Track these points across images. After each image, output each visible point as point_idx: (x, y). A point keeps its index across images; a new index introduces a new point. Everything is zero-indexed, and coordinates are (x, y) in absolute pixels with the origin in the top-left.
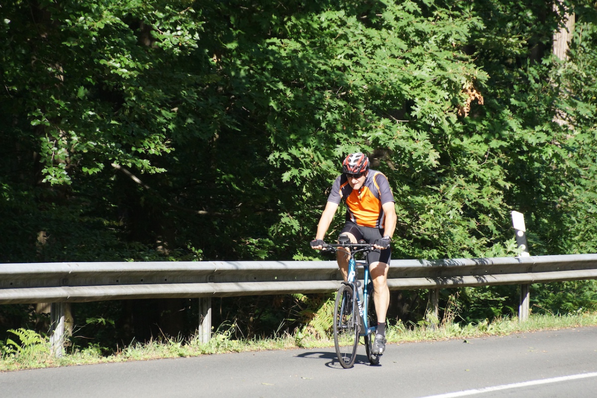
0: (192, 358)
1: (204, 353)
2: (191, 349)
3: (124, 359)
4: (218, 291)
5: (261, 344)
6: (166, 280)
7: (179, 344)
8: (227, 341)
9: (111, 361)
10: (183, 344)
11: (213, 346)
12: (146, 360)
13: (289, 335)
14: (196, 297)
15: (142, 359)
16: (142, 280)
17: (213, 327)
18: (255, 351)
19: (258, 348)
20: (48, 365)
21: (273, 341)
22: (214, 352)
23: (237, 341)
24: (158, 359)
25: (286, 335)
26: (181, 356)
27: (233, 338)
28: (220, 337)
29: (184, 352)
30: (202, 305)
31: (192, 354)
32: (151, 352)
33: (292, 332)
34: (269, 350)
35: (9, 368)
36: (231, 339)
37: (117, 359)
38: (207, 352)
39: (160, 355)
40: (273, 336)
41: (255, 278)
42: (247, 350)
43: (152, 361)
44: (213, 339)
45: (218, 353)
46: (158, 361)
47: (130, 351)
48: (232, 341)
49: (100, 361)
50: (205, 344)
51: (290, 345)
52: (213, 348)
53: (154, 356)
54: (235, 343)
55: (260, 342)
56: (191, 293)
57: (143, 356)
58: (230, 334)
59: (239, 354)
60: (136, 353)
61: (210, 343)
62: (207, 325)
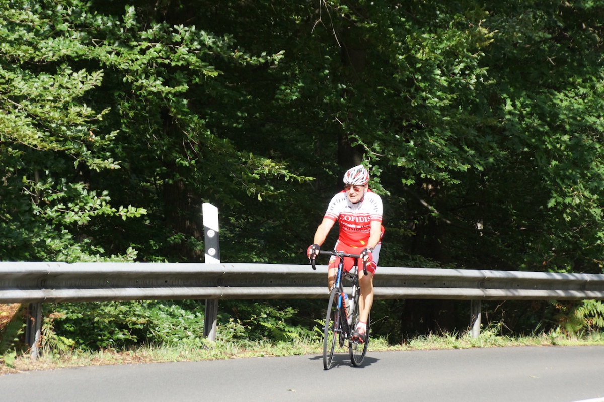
0: (464, 350)
1: (474, 346)
2: (463, 342)
3: (408, 348)
4: (488, 295)
5: (521, 340)
6: (444, 284)
7: (454, 338)
8: (493, 337)
9: (397, 349)
10: (457, 338)
11: (482, 341)
12: (426, 349)
13: (544, 334)
14: (468, 299)
15: (423, 349)
16: (425, 284)
17: (482, 325)
18: (516, 346)
19: (518, 343)
21: (531, 338)
22: (483, 346)
23: (501, 337)
24: (436, 349)
25: (542, 334)
26: (455, 347)
27: (499, 334)
28: (488, 333)
29: (458, 345)
30: (473, 306)
31: (464, 346)
32: (430, 343)
33: (546, 332)
34: (528, 346)
35: (314, 351)
36: (497, 335)
37: (402, 348)
38: (476, 345)
39: (438, 346)
40: (531, 335)
41: (518, 286)
42: (509, 345)
43: (431, 351)
44: (482, 334)
45: (486, 346)
46: (436, 351)
47: (413, 343)
48: (498, 337)
49: (389, 349)
50: (475, 339)
51: (545, 343)
52: (481, 342)
53: (433, 347)
54: (501, 339)
55: (521, 339)
56: (465, 296)
57: (424, 347)
58: (496, 331)
59: (503, 348)
60: (417, 344)
61: (479, 338)
62: (477, 324)
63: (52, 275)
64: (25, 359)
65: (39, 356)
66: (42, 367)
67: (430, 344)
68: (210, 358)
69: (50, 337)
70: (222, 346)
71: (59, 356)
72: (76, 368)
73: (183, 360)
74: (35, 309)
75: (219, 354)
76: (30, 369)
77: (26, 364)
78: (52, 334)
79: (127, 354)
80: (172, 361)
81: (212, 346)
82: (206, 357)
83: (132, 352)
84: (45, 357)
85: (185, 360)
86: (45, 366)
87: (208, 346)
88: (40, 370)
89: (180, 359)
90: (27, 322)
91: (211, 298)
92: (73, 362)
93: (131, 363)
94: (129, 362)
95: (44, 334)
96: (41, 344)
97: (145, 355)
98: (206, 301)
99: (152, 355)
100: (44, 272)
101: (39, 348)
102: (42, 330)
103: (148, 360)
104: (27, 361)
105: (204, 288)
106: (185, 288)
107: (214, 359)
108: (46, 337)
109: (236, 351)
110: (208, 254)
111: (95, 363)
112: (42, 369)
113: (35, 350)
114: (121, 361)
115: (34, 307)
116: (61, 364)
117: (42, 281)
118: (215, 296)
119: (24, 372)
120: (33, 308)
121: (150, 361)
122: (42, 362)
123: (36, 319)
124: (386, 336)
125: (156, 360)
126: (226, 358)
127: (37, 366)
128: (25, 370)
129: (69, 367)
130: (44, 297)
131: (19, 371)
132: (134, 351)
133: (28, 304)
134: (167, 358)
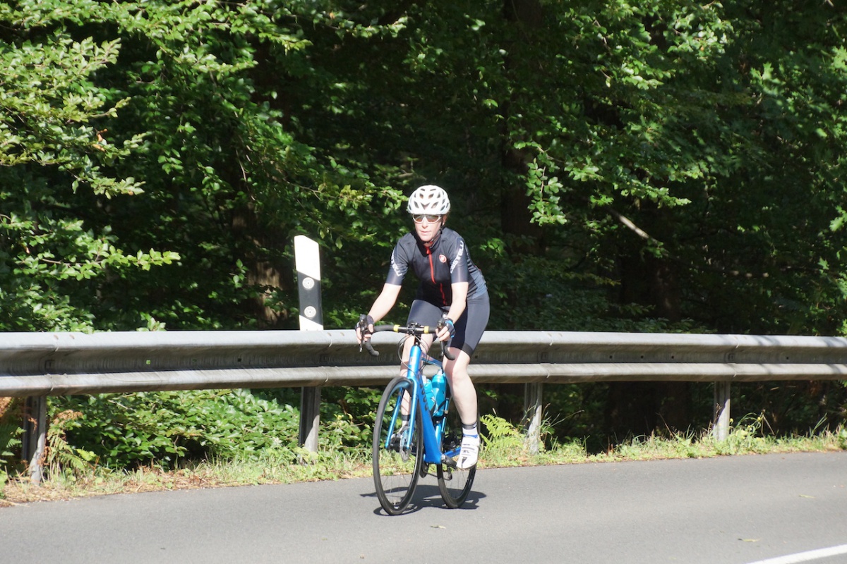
0: (705, 460)
1: (720, 454)
2: (703, 448)
3: (617, 458)
4: (740, 374)
5: (794, 443)
6: (673, 357)
7: (689, 441)
8: (750, 439)
9: (601, 460)
10: (693, 441)
11: (732, 445)
12: (646, 460)
13: (829, 433)
14: (710, 380)
15: (640, 459)
16: (642, 357)
17: (732, 420)
18: (786, 452)
19: (789, 448)
20: (521, 463)
21: (808, 440)
22: (733, 453)
23: (763, 439)
24: (661, 459)
25: (825, 433)
26: (691, 456)
27: (758, 434)
28: (741, 433)
29: (695, 452)
30: (718, 391)
31: (705, 454)
32: (653, 450)
33: (833, 429)
34: (804, 451)
36: (756, 436)
37: (608, 458)
38: (723, 453)
39: (664, 454)
40: (809, 436)
41: (787, 358)
42: (775, 451)
43: (653, 462)
44: (732, 435)
45: (738, 454)
46: (660, 462)
47: (625, 449)
48: (757, 438)
49: (587, 460)
50: (721, 443)
51: (831, 446)
52: (731, 448)
53: (656, 455)
54: (761, 442)
55: (793, 441)
56: (705, 375)
57: (642, 456)
58: (754, 429)
59: (766, 455)
60: (632, 451)
61: (727, 441)
62: (724, 417)
63: (63, 352)
64: (22, 485)
65: (44, 480)
66: (48, 497)
67: (651, 451)
68: (310, 478)
69: (61, 448)
70: (329, 459)
71: (74, 478)
72: (101, 497)
73: (267, 482)
74: (36, 405)
75: (324, 472)
76: (30, 499)
77: (24, 493)
78: (63, 444)
79: (180, 474)
80: (251, 484)
81: (313, 459)
82: (304, 477)
83: (187, 469)
84: (52, 481)
85: (272, 483)
86: (53, 494)
87: (307, 460)
88: (46, 501)
89: (263, 480)
90: (24, 426)
91: (309, 385)
92: (97, 487)
93: (187, 488)
94: (184, 486)
95: (51, 444)
96: (46, 461)
97: (208, 475)
98: (303, 389)
99: (219, 475)
100: (49, 347)
101: (44, 466)
102: (48, 438)
103: (213, 482)
104: (25, 487)
105: (299, 369)
106: (270, 369)
107: (317, 480)
108: (53, 450)
109: (350, 467)
110: (304, 315)
111: (131, 489)
112: (49, 500)
113: (38, 470)
114: (171, 485)
115: (35, 402)
116: (78, 491)
117: (46, 362)
118: (315, 381)
119: (21, 505)
120: (33, 404)
121: (217, 484)
122: (48, 488)
123: (38, 421)
124: (582, 440)
125: (226, 483)
126: (335, 478)
127: (41, 495)
128: (23, 502)
129: (91, 496)
130: (49, 386)
131: (13, 503)
132: (192, 469)
133: (26, 398)
134: (243, 479)
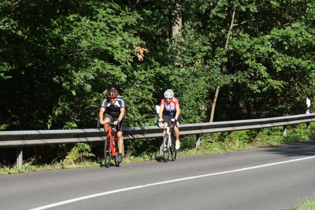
0: (14, 174)
1: (19, 172)
2: (14, 170)
4: (25, 144)
7: (8, 168)
14: (15, 147)
18: (43, 170)
21: (50, 166)
22: (24, 171)
26: (9, 173)
29: (11, 172)
30: (18, 150)
41: (42, 138)
48: (32, 166)
55: (45, 166)
56: (13, 145)
59: (35, 172)
61: (22, 167)
62: (21, 160)
